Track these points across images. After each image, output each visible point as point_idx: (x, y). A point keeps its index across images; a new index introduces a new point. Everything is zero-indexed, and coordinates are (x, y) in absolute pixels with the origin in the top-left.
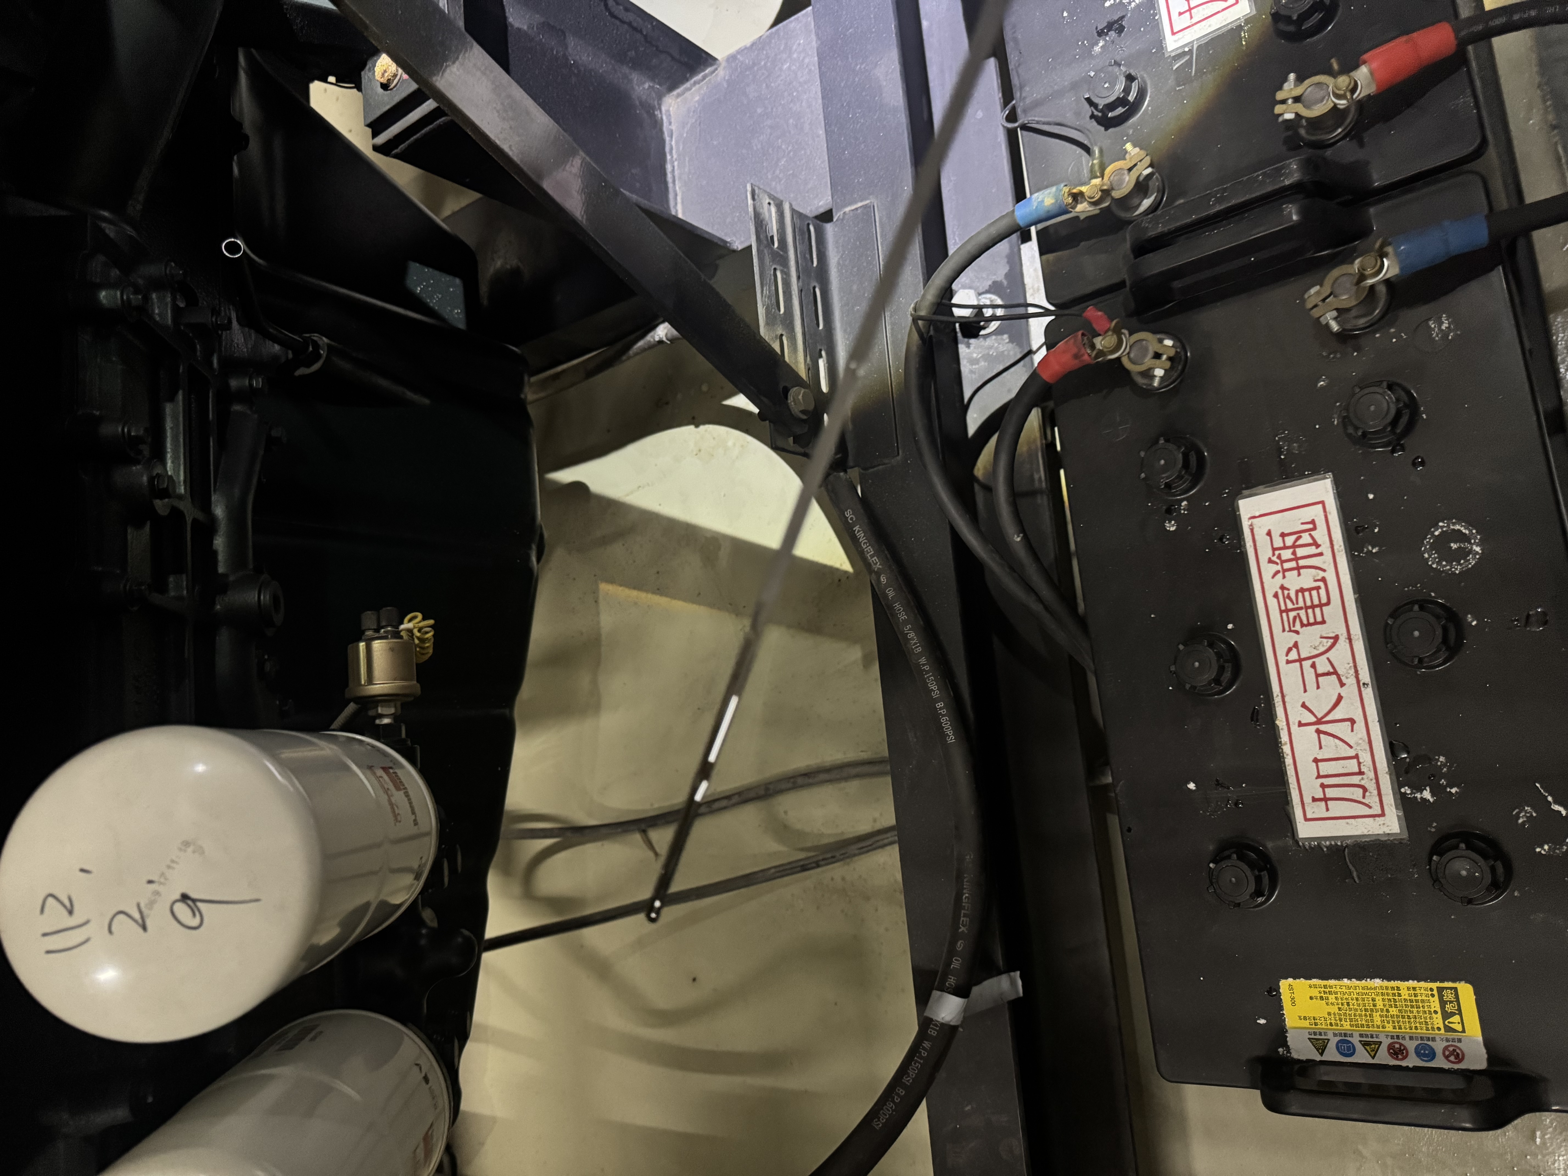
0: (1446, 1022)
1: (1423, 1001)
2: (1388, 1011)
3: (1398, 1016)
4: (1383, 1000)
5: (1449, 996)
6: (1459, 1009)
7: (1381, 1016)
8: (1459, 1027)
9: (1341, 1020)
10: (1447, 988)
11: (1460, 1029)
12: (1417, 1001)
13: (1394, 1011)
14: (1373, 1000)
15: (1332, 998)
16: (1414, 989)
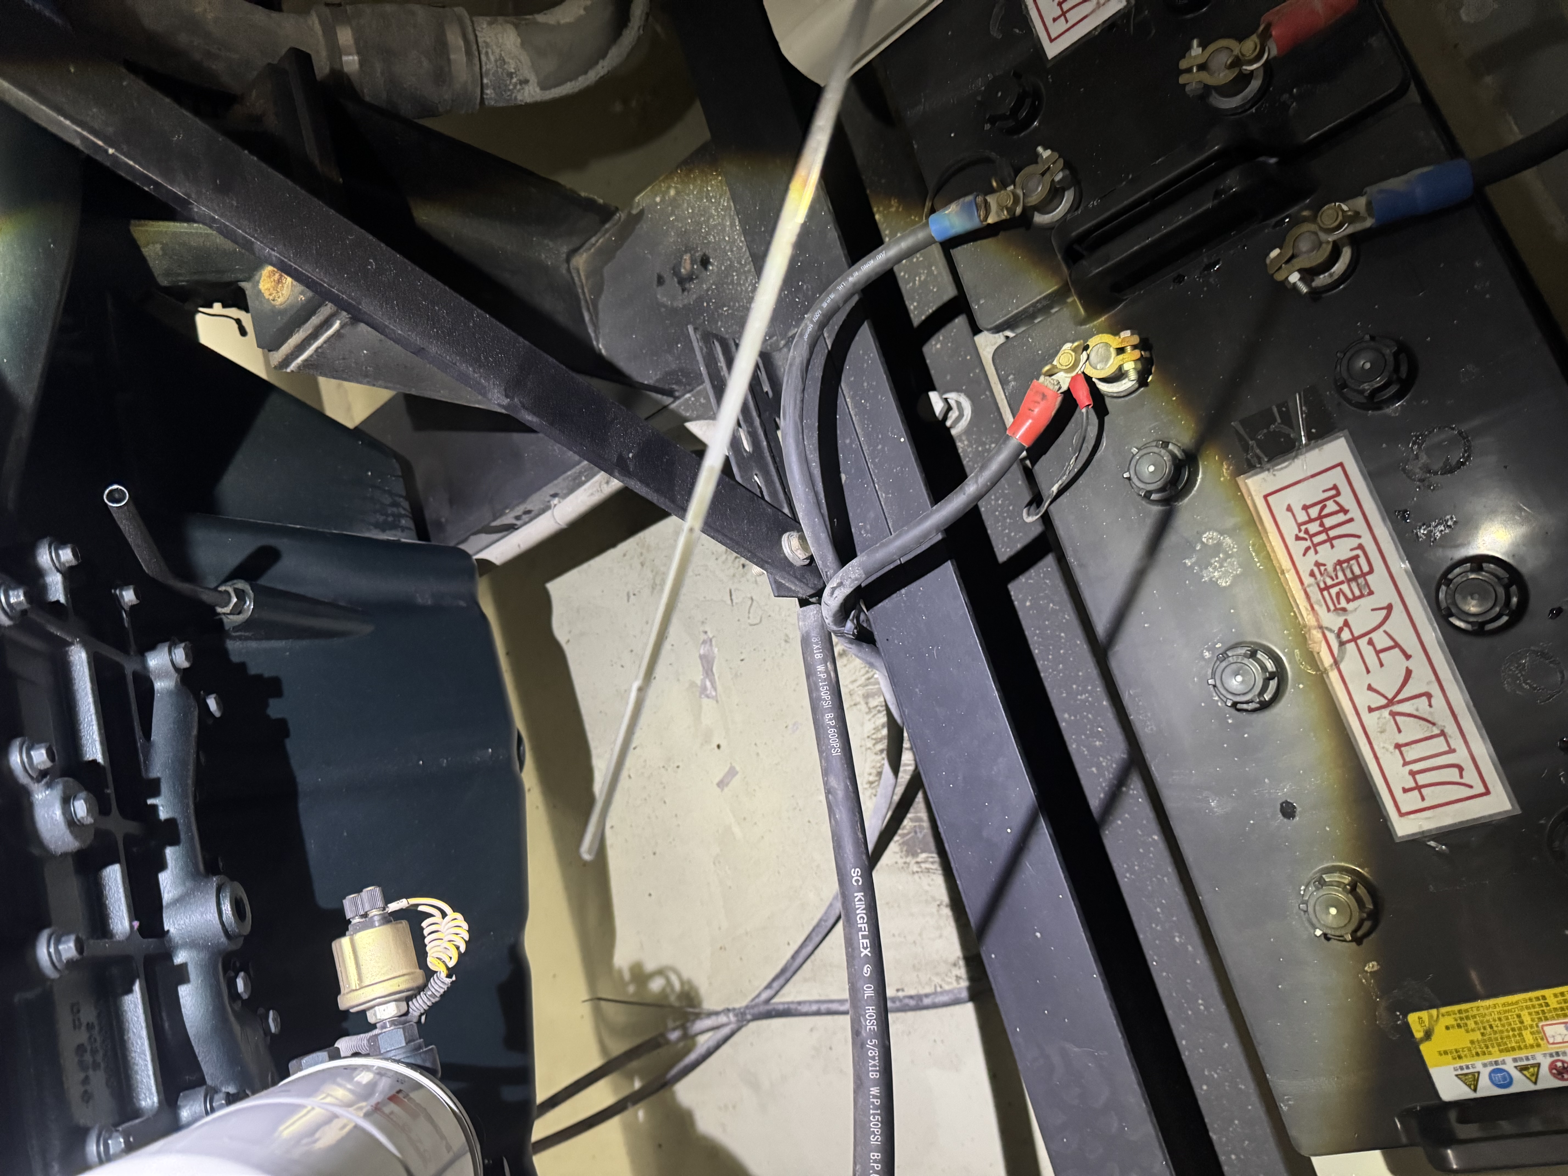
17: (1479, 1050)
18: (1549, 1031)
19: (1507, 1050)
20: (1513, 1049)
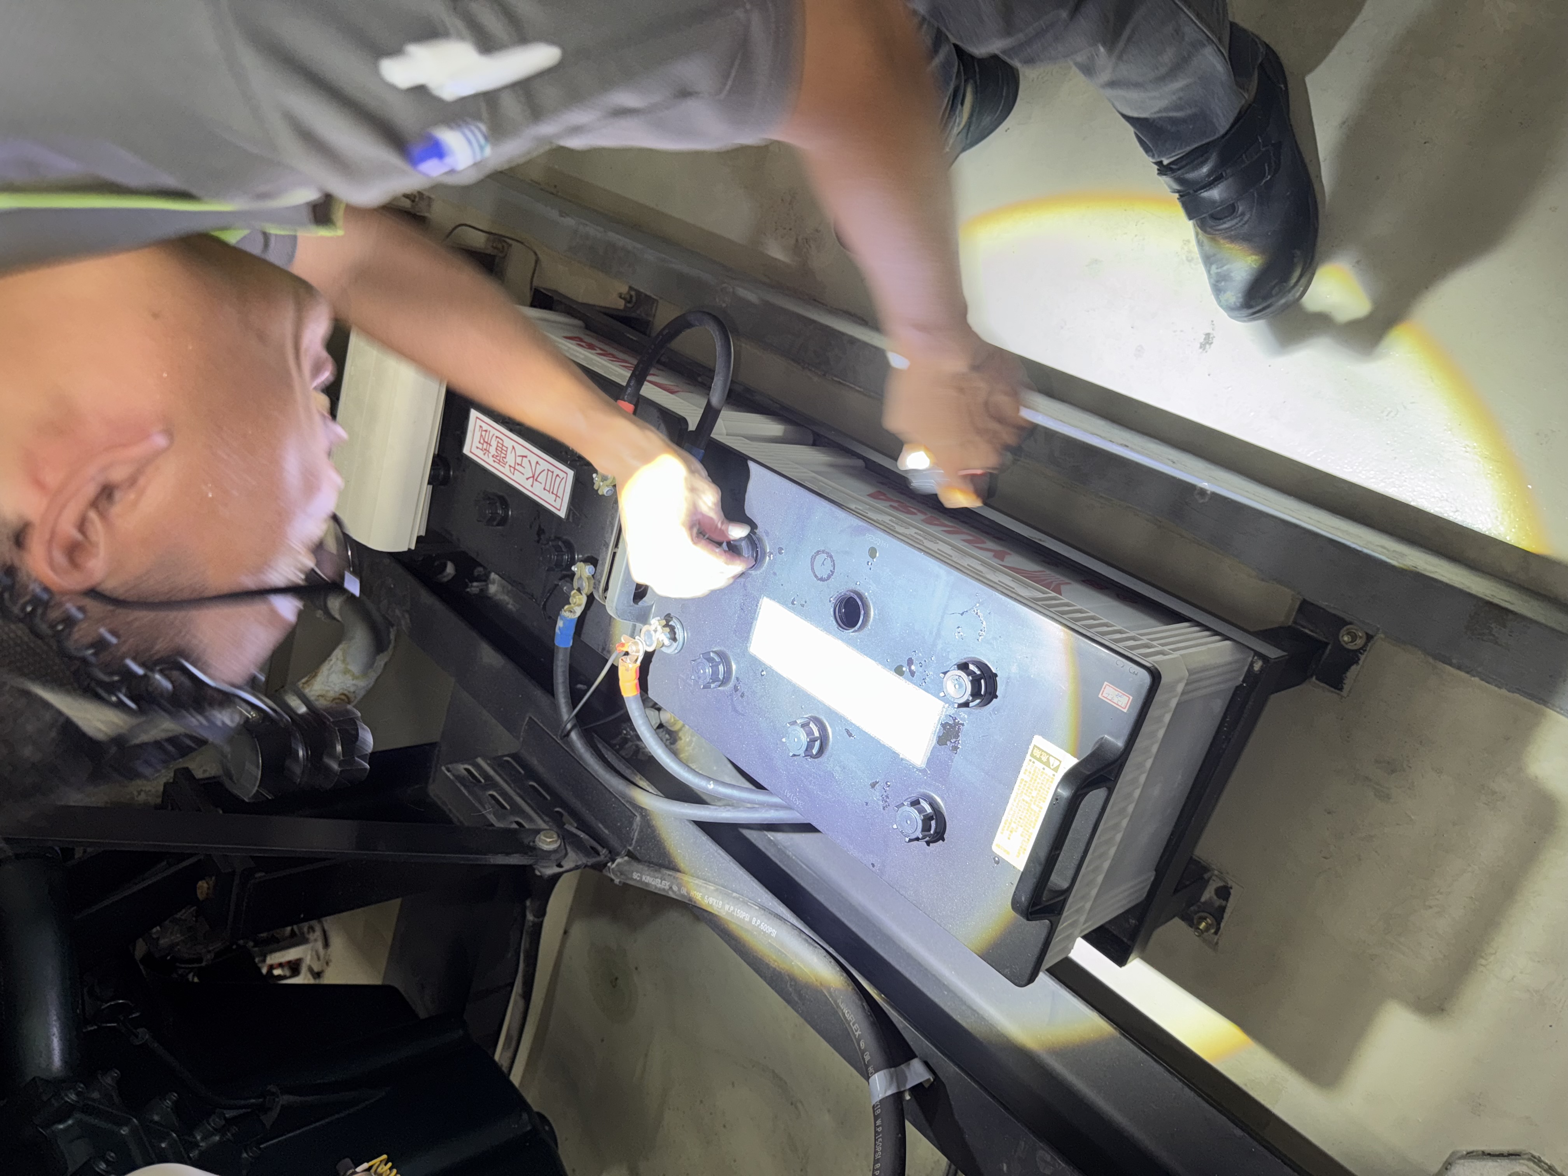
0: (1051, 766)
1: (1034, 771)
2: (1032, 797)
3: (1038, 794)
4: (1025, 794)
5: (1037, 753)
6: (1048, 754)
7: (1034, 804)
8: (1057, 763)
9: (1028, 831)
10: (1032, 751)
11: (1059, 763)
12: (1033, 774)
13: (1034, 794)
14: (1024, 800)
15: (1013, 825)
16: (1026, 770)
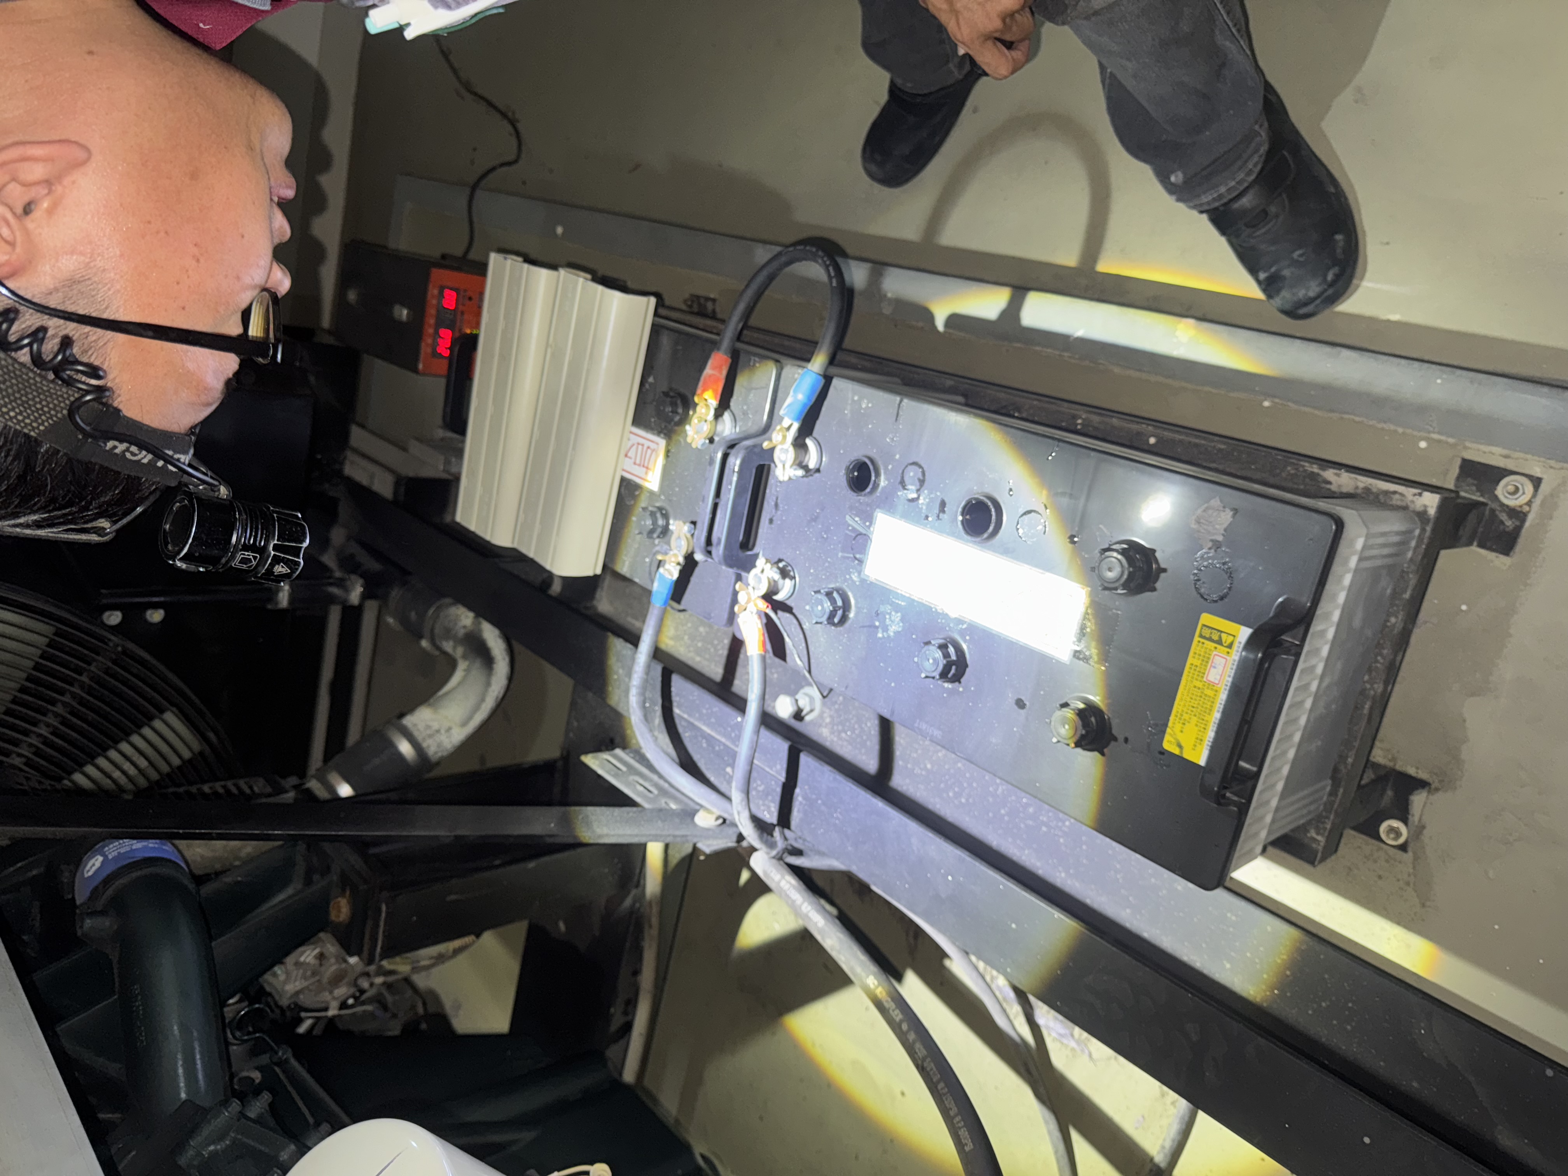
17: (1203, 726)
18: (1212, 677)
19: (1211, 710)
20: (1212, 706)
